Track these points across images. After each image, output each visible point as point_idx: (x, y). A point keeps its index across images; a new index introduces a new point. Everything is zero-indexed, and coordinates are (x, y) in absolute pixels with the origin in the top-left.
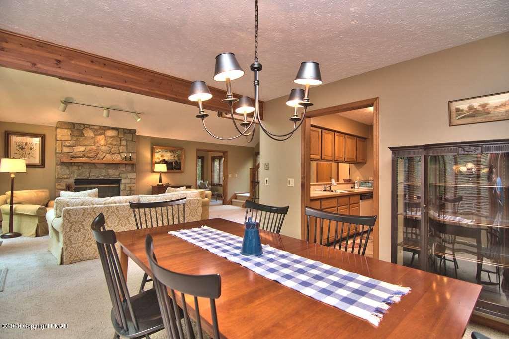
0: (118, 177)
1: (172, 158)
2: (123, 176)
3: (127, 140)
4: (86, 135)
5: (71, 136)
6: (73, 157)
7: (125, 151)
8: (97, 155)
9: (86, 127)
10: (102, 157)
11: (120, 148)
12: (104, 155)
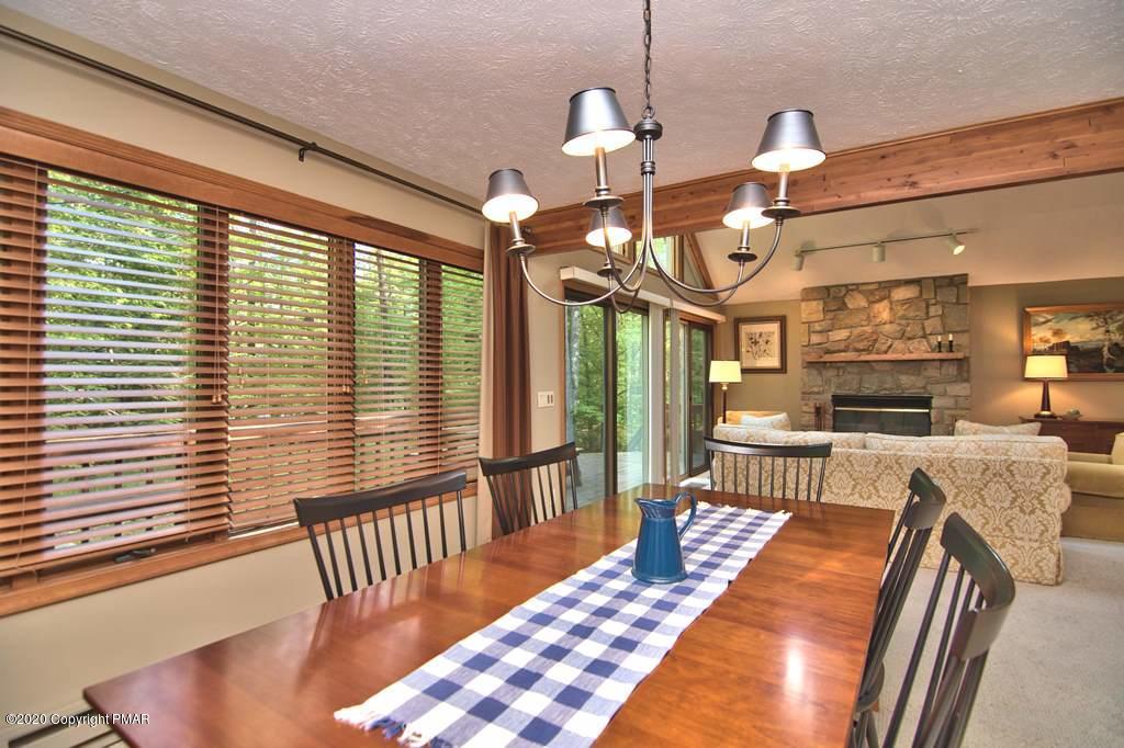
0: (922, 391)
1: (1099, 335)
2: (935, 389)
3: (944, 305)
4: (850, 306)
5: (825, 311)
6: (828, 352)
7: (940, 329)
8: (873, 346)
9: (852, 290)
10: (884, 348)
11: (927, 323)
12: (889, 343)
